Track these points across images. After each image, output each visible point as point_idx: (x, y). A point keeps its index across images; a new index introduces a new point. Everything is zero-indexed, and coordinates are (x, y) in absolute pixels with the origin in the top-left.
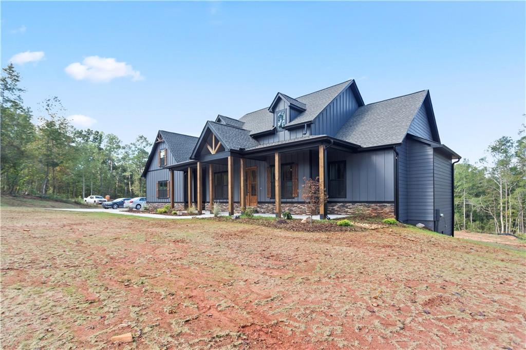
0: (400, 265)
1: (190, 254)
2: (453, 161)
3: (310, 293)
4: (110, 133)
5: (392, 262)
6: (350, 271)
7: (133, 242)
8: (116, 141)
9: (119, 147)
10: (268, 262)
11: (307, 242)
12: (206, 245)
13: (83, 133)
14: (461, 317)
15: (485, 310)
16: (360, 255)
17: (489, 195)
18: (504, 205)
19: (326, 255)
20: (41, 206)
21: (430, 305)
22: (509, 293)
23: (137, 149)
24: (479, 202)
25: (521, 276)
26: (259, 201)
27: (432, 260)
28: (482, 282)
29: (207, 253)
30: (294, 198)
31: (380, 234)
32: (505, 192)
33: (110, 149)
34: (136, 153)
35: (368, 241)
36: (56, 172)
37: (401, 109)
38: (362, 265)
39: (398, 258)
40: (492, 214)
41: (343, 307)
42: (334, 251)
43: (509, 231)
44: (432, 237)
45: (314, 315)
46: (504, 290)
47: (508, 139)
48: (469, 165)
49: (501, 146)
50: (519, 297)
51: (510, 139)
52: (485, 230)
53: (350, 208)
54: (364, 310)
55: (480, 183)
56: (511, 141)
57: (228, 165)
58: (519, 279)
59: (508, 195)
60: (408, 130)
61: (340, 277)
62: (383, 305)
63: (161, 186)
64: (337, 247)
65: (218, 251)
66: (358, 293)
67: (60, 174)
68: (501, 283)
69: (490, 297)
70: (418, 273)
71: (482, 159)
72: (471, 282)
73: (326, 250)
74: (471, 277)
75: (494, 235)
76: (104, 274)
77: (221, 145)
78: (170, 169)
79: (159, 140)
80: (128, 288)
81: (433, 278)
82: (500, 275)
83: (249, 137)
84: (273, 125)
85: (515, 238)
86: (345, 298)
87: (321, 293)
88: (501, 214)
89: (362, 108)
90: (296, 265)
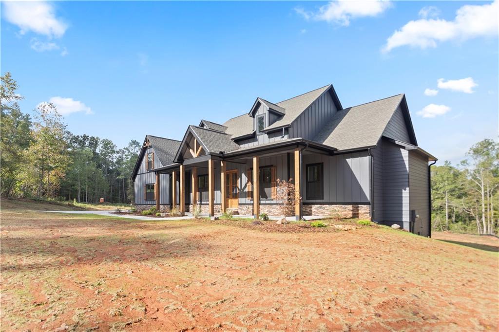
0: (365, 265)
1: (157, 255)
2: (430, 163)
3: (264, 295)
4: (105, 139)
5: (357, 263)
6: (311, 272)
7: (107, 243)
8: (111, 146)
9: (113, 152)
10: (233, 263)
11: (277, 243)
12: (176, 246)
13: (79, 139)
14: (412, 321)
15: (439, 313)
16: (327, 256)
17: (471, 197)
18: (486, 207)
19: (292, 256)
20: (35, 209)
21: (383, 308)
22: (469, 295)
23: (130, 153)
24: (461, 204)
25: (486, 277)
26: (240, 203)
27: (397, 260)
28: (443, 284)
29: (175, 254)
30: (273, 200)
31: (352, 234)
32: (487, 193)
33: (105, 153)
34: (130, 157)
35: (338, 241)
36: (50, 176)
37: (377, 113)
38: (325, 266)
39: (364, 259)
40: (474, 215)
41: (292, 309)
42: (301, 252)
43: (491, 232)
44: (404, 238)
45: (259, 318)
46: (464, 292)
47: (490, 141)
48: (451, 167)
49: (484, 148)
50: (479, 300)
51: (492, 141)
52: (468, 231)
53: (327, 210)
54: (313, 313)
55: (462, 185)
56: (493, 144)
57: (208, 168)
58: (483, 281)
59: (490, 196)
60: (383, 133)
61: (299, 278)
62: (335, 308)
63: (149, 188)
64: (306, 248)
65: (186, 252)
66: (311, 295)
67: (54, 177)
68: (464, 285)
69: (448, 299)
70: (380, 274)
71: (464, 162)
72: (432, 284)
73: (294, 251)
74: (433, 278)
75: (477, 236)
76: (65, 275)
77: (202, 149)
78: (155, 172)
79: (147, 145)
80: (82, 290)
81: (394, 279)
82: (464, 276)
83: (230, 140)
84: (253, 129)
85: (497, 239)
86: (298, 300)
87: (275, 295)
88: (483, 215)
89: (340, 112)
90: (259, 266)
